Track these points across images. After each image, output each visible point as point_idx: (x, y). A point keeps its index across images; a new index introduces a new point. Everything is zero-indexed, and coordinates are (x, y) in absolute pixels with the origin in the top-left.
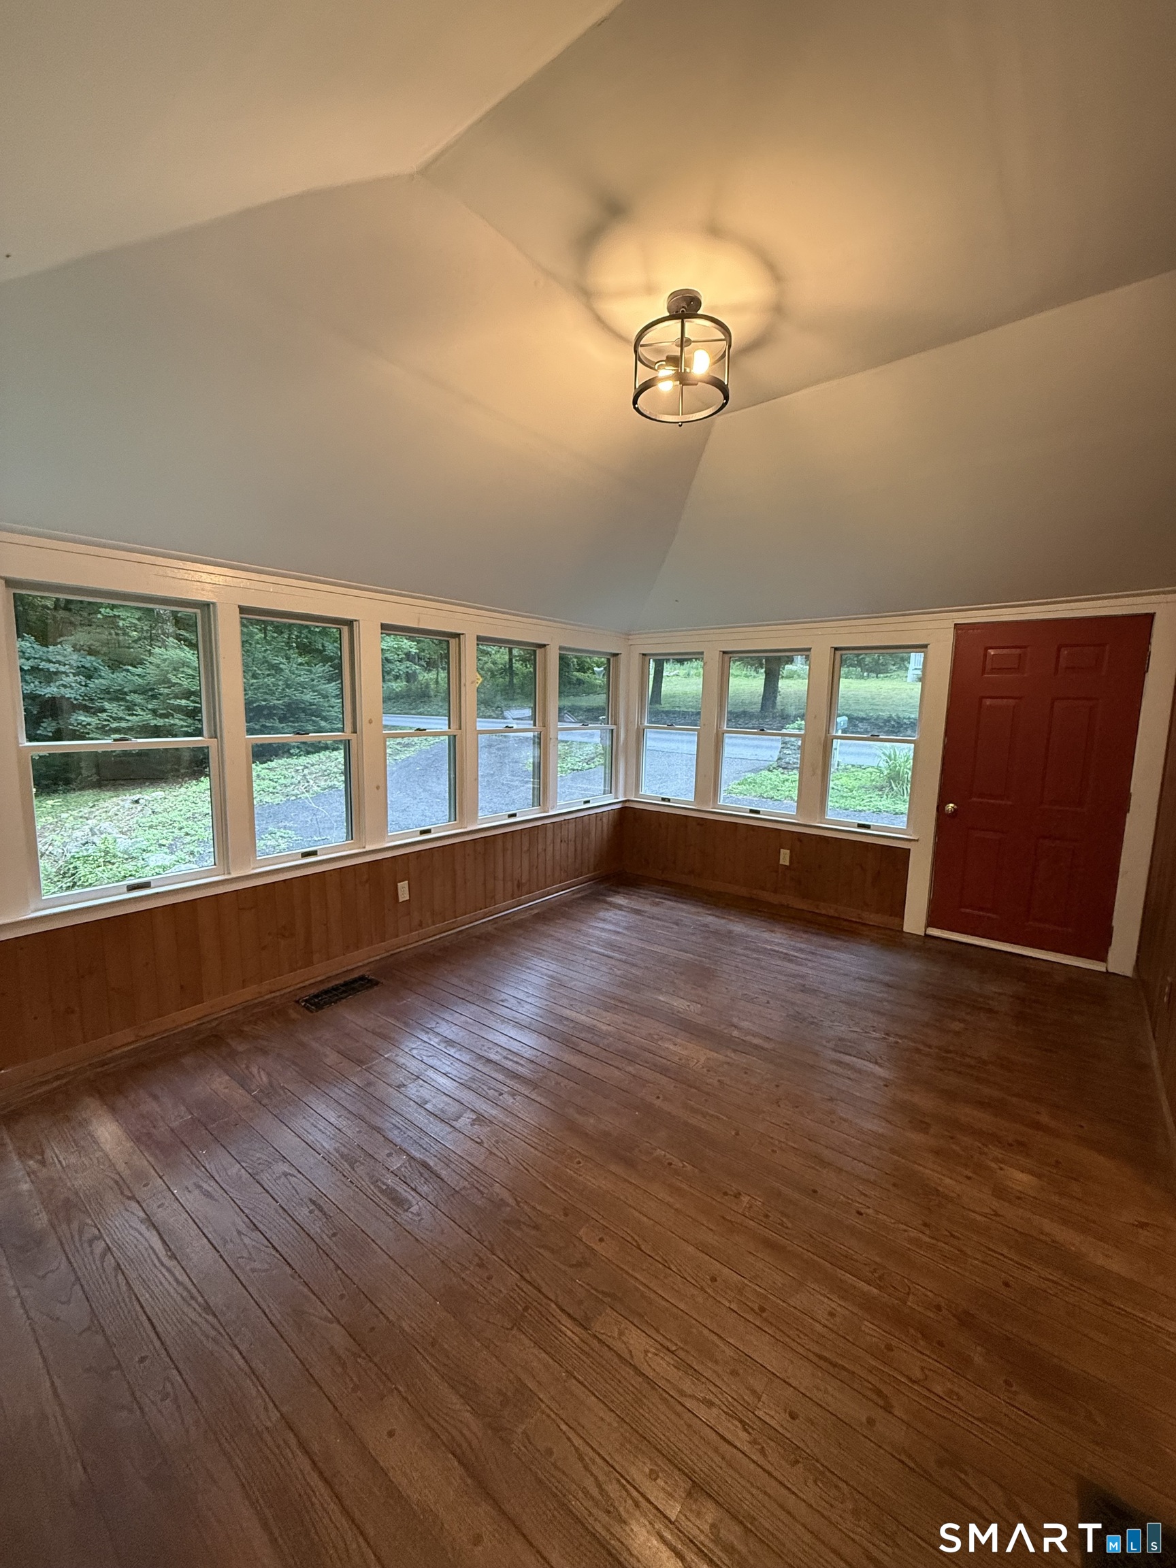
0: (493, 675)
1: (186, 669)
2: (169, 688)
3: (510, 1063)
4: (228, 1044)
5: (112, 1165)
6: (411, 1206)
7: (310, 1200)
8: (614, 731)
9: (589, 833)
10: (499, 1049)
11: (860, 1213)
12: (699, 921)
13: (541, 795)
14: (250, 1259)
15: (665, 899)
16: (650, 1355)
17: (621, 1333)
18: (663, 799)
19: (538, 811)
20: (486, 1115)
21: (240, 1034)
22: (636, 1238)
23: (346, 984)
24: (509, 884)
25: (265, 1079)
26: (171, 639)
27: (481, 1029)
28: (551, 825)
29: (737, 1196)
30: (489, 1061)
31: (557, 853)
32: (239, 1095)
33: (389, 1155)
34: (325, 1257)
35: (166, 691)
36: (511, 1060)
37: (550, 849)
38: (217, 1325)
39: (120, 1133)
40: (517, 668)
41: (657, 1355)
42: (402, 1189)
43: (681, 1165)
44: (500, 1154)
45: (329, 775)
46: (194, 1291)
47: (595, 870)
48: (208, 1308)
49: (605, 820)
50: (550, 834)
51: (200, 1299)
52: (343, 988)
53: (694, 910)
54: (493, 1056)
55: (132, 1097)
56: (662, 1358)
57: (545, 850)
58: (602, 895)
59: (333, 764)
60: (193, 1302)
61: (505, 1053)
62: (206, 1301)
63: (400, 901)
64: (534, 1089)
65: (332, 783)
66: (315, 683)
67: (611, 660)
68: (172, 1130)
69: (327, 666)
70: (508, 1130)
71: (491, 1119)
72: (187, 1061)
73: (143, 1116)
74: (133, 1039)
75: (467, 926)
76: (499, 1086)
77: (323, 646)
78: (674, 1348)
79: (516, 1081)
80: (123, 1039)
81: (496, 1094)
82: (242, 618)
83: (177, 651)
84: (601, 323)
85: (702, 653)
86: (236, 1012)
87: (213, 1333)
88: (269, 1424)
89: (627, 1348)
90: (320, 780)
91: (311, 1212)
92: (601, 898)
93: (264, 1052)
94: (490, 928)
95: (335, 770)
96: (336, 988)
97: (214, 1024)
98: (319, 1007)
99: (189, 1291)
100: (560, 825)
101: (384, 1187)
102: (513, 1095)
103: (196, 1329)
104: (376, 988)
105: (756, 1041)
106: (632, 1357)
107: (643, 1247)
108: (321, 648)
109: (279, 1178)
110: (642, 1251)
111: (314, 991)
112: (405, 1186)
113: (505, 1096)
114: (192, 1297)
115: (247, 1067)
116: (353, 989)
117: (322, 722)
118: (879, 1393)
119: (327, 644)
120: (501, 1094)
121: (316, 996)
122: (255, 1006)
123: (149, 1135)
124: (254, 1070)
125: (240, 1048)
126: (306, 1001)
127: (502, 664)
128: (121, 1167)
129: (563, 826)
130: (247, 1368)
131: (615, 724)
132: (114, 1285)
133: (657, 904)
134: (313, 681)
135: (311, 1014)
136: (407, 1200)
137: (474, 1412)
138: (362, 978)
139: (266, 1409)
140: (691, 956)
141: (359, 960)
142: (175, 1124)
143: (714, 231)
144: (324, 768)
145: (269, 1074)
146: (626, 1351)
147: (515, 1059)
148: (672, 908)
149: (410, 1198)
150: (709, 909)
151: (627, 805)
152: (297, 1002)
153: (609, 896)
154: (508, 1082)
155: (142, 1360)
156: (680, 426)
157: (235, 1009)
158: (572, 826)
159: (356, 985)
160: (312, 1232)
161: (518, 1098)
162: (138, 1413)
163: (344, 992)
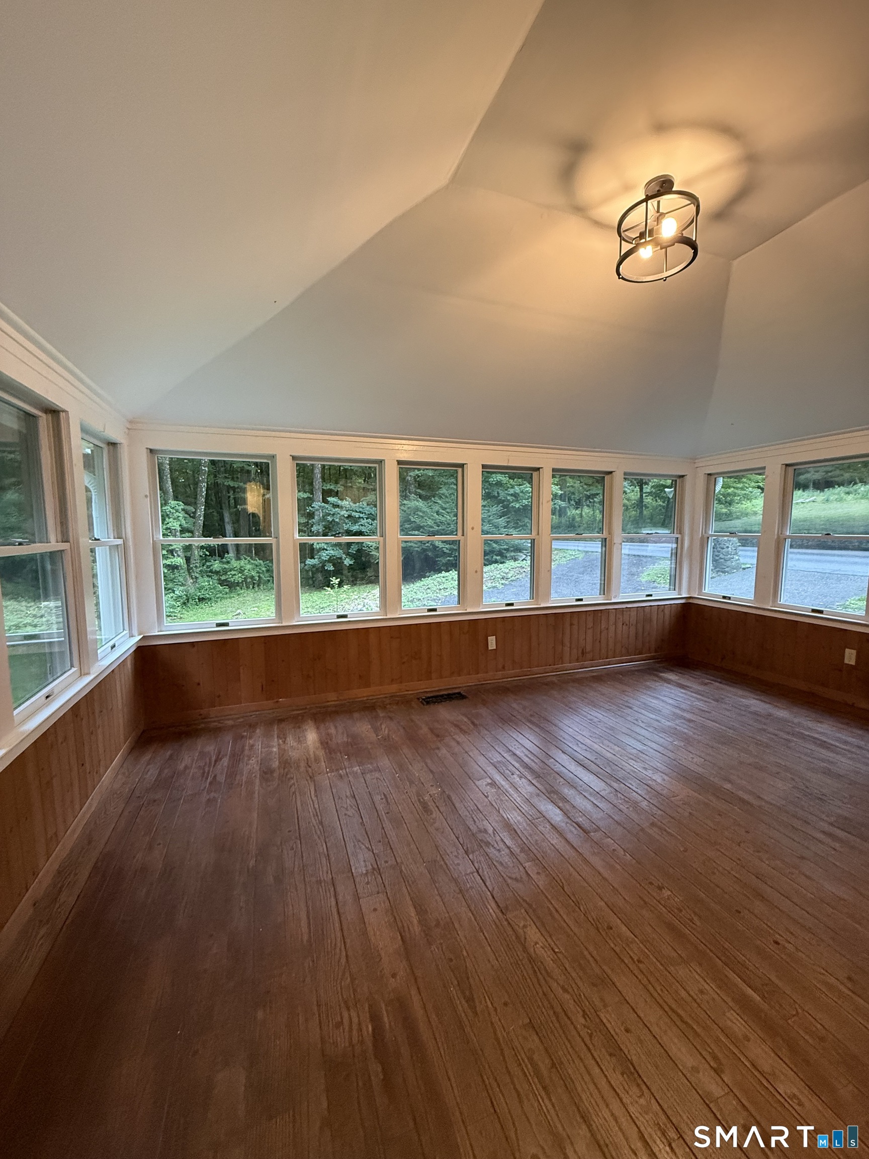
0: (627, 509)
1: (419, 513)
2: (410, 524)
3: (527, 759)
4: (377, 712)
5: (308, 751)
6: (431, 814)
7: (384, 793)
8: (679, 539)
9: (651, 620)
10: (524, 750)
11: (777, 943)
12: (741, 702)
13: (606, 586)
14: (347, 809)
15: (712, 680)
16: (537, 946)
17: (525, 926)
18: (724, 597)
19: (602, 599)
20: (497, 782)
21: (384, 707)
22: (563, 881)
23: (449, 695)
24: (575, 651)
25: (386, 732)
26: (413, 495)
27: (518, 736)
28: (614, 610)
29: (660, 888)
30: (515, 754)
31: (619, 632)
32: (373, 737)
33: (432, 786)
34: (379, 821)
35: (409, 526)
36: (529, 758)
37: (612, 628)
38: (322, 831)
39: (316, 738)
40: (648, 503)
41: (543, 948)
42: (431, 805)
43: (623, 853)
44: (496, 806)
45: (494, 579)
46: (319, 814)
47: (656, 651)
48: (321, 823)
49: (667, 612)
50: (612, 618)
51: (320, 818)
52: (445, 697)
53: (740, 692)
54: (518, 752)
55: (327, 724)
56: (545, 951)
57: (607, 629)
58: (657, 670)
59: (498, 572)
60: (316, 818)
61: (527, 753)
62: (322, 819)
63: (490, 648)
64: (536, 778)
65: (495, 585)
66: (491, 518)
67: (678, 481)
68: (337, 743)
69: (499, 506)
70: (508, 795)
71: (500, 786)
72: (356, 715)
73: (328, 734)
74: (336, 699)
75: (539, 676)
76: (514, 769)
77: (498, 493)
78: (557, 950)
79: (527, 770)
80: (332, 698)
81: (510, 774)
82: (400, 468)
83: (415, 502)
84: (598, 224)
85: (764, 468)
86: (386, 697)
87: (319, 832)
88: (326, 879)
89: (525, 936)
90: (488, 583)
91: (382, 799)
92: (656, 673)
93: (391, 718)
94: (555, 679)
95: (498, 576)
96: (442, 696)
97: (374, 701)
98: (428, 703)
99: (317, 813)
100: (622, 612)
101: (422, 800)
102: (520, 778)
103: (313, 828)
104: (464, 700)
105: (746, 797)
106: (525, 942)
107: (566, 888)
108: (496, 495)
109: (374, 779)
110: (564, 890)
111: (429, 695)
112: (433, 804)
113: (515, 776)
114: (317, 815)
115: (381, 724)
116: (452, 698)
117: (494, 544)
118: (715, 1058)
119: (500, 492)
120: (513, 774)
121: (429, 698)
122: (397, 696)
123: (327, 743)
124: (383, 727)
125: (381, 715)
126: (423, 699)
127: (635, 500)
128: (311, 753)
129: (624, 612)
130: (326, 853)
131: (680, 533)
132: (291, 799)
133: (706, 684)
134: (490, 516)
135: (422, 706)
136: (431, 811)
137: (419, 922)
138: (459, 693)
139: (327, 873)
140: (717, 725)
141: (460, 682)
142: (339, 742)
143: (661, 128)
144: (492, 574)
145: (389, 730)
146: (523, 936)
147: (532, 758)
148: (718, 688)
149: (433, 810)
150: (757, 695)
151: (691, 601)
152: (418, 699)
153: (661, 672)
154: (521, 769)
155: (289, 831)
156: (665, 280)
157: (385, 696)
158: (633, 613)
159: (454, 696)
160: (378, 809)
161: (523, 780)
162: (280, 850)
163: (445, 698)
